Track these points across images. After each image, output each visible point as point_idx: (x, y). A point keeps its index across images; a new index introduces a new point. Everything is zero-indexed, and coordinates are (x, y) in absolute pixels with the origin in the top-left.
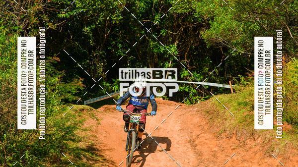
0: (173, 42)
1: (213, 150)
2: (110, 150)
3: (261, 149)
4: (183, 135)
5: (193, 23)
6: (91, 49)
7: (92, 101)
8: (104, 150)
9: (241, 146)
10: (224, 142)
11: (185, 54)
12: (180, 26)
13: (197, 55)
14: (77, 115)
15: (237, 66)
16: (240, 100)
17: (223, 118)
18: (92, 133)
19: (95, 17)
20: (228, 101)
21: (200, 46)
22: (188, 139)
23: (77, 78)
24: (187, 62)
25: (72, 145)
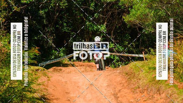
0: (103, 23)
1: (130, 101)
2: (57, 99)
3: (165, 101)
4: (109, 89)
5: (118, 9)
6: (44, 26)
7: (45, 64)
8: (52, 99)
9: (150, 99)
10: (138, 96)
11: (111, 31)
12: (109, 11)
13: (120, 33)
14: (33, 73)
15: (149, 41)
16: (150, 66)
17: (138, 78)
18: (44, 87)
19: (48, 3)
20: (142, 66)
21: (122, 26)
22: (113, 93)
23: (34, 47)
24: (113, 38)
25: (30, 95)
